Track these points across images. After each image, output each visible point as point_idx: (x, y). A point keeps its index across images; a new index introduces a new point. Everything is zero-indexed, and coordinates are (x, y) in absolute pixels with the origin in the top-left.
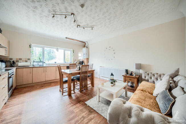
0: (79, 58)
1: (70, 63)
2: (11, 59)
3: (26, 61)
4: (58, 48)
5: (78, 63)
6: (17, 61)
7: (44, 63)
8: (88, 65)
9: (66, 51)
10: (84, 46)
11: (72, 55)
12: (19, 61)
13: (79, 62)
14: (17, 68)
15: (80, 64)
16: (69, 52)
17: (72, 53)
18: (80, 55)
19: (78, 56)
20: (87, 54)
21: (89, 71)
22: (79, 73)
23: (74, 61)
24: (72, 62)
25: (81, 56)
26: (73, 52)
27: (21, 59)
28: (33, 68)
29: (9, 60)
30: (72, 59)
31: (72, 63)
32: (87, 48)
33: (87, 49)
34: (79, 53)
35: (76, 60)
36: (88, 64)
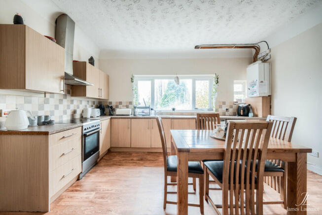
0: (236, 98)
1: (209, 110)
2: (111, 103)
3: (127, 107)
4: (177, 78)
5: (231, 110)
6: (117, 107)
7: (152, 109)
8: (268, 126)
9: (197, 82)
10: (255, 59)
11: (214, 90)
12: (120, 106)
13: (235, 107)
14: (111, 118)
15: (239, 115)
16: (206, 83)
17: (214, 83)
18: (237, 87)
19: (231, 92)
20: (266, 82)
21: (274, 151)
22: (221, 154)
23: (220, 107)
24: (214, 109)
25: (240, 90)
26: (217, 82)
27: (121, 103)
28: (132, 120)
29: (108, 104)
30: (214, 101)
31: (212, 110)
32: (264, 61)
33: (266, 64)
34: (235, 81)
35: (224, 103)
36: (269, 118)
